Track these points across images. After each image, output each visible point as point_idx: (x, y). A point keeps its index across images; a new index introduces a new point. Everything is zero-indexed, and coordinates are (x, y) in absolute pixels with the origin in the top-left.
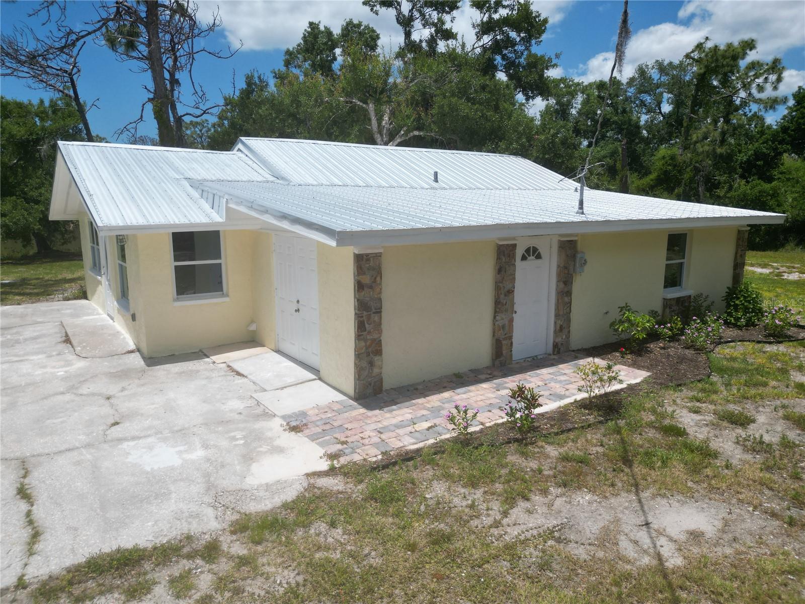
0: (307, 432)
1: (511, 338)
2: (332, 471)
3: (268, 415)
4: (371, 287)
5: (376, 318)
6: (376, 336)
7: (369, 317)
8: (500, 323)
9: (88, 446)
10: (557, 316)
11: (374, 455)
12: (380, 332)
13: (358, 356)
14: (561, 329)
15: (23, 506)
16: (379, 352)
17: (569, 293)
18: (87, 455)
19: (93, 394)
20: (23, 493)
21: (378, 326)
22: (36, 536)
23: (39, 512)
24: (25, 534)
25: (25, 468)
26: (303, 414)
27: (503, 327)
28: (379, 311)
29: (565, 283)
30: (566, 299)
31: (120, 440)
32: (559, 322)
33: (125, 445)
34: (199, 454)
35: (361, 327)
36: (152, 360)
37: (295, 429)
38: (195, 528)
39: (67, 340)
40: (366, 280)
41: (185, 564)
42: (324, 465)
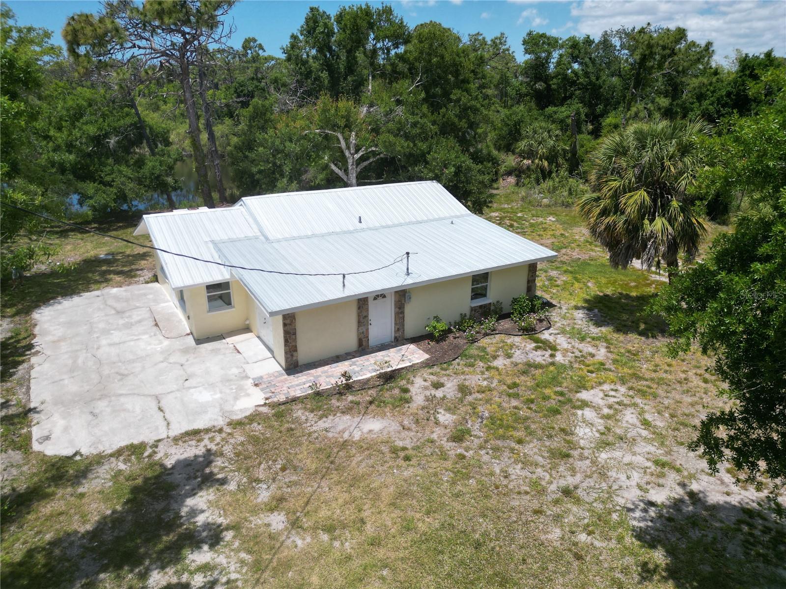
0: (261, 387)
1: (368, 337)
2: (265, 404)
3: (247, 377)
4: (290, 324)
5: (294, 337)
6: (294, 344)
7: (290, 337)
8: (361, 331)
9: (178, 390)
10: (396, 324)
11: (282, 398)
12: (296, 342)
13: (286, 353)
14: (398, 329)
15: (161, 414)
16: (296, 350)
17: (403, 313)
18: (178, 394)
19: (175, 363)
20: (160, 409)
21: (295, 340)
22: (168, 424)
23: (167, 416)
24: (165, 423)
25: (158, 399)
26: (261, 377)
27: (363, 333)
28: (295, 334)
29: (400, 308)
30: (401, 316)
31: (190, 388)
32: (397, 327)
33: (192, 391)
34: (218, 396)
35: (286, 341)
36: (199, 341)
37: (256, 385)
38: (216, 424)
39: (157, 325)
40: (288, 322)
41: (213, 434)
42: (262, 403)
